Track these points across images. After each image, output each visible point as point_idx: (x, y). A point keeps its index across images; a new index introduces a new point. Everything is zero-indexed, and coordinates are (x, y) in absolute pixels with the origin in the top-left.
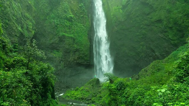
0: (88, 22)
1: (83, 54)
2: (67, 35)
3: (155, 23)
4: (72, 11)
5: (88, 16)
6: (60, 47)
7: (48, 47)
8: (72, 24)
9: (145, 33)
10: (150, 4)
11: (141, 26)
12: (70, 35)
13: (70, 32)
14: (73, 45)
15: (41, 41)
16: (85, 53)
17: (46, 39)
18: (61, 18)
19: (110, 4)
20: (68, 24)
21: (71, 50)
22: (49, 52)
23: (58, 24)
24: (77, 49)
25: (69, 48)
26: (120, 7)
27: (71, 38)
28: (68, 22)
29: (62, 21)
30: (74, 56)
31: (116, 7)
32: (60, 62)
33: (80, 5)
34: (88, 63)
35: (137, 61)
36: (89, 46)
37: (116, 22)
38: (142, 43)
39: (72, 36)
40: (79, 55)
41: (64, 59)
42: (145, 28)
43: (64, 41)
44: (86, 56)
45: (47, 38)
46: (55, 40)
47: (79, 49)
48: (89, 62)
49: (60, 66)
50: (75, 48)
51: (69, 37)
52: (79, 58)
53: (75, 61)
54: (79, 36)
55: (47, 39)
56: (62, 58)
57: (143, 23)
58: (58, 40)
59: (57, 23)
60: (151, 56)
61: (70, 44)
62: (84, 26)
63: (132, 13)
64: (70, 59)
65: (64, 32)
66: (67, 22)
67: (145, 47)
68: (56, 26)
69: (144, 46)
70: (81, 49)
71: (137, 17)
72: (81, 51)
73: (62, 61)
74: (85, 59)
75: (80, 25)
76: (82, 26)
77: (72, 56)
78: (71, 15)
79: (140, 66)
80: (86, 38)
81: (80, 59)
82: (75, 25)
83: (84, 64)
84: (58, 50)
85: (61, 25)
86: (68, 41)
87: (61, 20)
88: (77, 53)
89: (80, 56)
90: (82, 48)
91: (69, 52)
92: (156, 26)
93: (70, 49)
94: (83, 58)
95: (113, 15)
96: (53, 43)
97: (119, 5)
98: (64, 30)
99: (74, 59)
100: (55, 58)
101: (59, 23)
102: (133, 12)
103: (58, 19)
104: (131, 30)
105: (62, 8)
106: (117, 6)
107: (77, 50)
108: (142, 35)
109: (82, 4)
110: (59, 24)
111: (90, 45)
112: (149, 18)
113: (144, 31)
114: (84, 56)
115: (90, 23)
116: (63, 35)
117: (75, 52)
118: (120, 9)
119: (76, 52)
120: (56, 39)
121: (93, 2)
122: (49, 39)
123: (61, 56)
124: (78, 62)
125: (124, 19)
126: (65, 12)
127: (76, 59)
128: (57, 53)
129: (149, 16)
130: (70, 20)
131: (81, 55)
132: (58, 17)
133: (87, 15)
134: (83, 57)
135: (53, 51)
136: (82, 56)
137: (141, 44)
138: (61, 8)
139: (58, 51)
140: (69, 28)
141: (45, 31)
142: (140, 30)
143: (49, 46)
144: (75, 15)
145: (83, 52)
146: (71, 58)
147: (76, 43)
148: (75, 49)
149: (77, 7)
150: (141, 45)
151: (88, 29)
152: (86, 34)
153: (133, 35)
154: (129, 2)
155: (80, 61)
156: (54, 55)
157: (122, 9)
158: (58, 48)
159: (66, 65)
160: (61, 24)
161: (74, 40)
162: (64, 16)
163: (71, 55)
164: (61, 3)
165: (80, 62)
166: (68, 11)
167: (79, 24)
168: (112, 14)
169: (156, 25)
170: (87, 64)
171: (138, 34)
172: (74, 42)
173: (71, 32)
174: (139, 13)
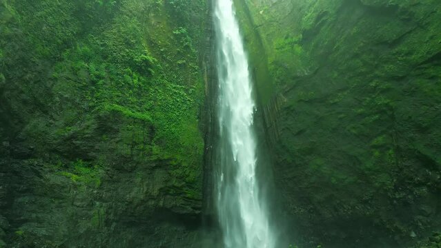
0: (199, 81)
1: (181, 178)
2: (127, 111)
3: (426, 66)
4: (152, 45)
5: (200, 65)
6: (98, 151)
7: (55, 151)
8: (150, 84)
9: (387, 105)
10: (401, 6)
11: (373, 84)
12: (138, 115)
13: (141, 104)
14: (148, 147)
15: (28, 127)
16: (188, 176)
17: (51, 121)
18: (114, 61)
19: (263, 36)
20: (136, 81)
21: (138, 163)
22: (55, 168)
23: (99, 77)
24: (161, 161)
25: (132, 155)
26: (295, 39)
27: (143, 121)
28: (134, 75)
29: (117, 68)
30: (148, 185)
31: (282, 41)
32: (91, 205)
33: (177, 32)
34: (199, 209)
35: (366, 202)
36: (201, 153)
37: (283, 83)
38: (380, 140)
39: (147, 116)
40: (166, 181)
41: (109, 194)
42: (388, 90)
43: (117, 131)
44: (190, 185)
45: (58, 118)
46: (83, 125)
47: (170, 159)
48: (200, 206)
49: (89, 217)
50: (154, 158)
51: (135, 121)
52: (164, 192)
53: (152, 203)
54: (170, 120)
55: (54, 120)
56: (101, 187)
57: (377, 72)
58: (95, 126)
59: (97, 73)
60: (420, 184)
61: (135, 144)
62: (186, 91)
63: (337, 49)
64: (133, 194)
65: (118, 103)
66: (131, 75)
67: (391, 151)
68: (94, 83)
69: (389, 149)
70: (176, 160)
71: (356, 56)
72: (176, 167)
73: (101, 199)
74: (189, 195)
75: (175, 88)
76: (182, 92)
77: (142, 182)
78: (146, 55)
79: (377, 221)
80: (193, 128)
81: (168, 196)
82: (157, 87)
83: (185, 212)
84: (89, 162)
85: (112, 80)
86: (131, 134)
87: (112, 65)
88: (160, 175)
89: (170, 184)
90: (178, 157)
91: (133, 169)
92: (432, 78)
93: (135, 158)
94: (178, 192)
95: (275, 63)
96: (73, 137)
97: (290, 34)
98: (118, 96)
99: (146, 193)
100: (75, 187)
101: (104, 74)
102: (337, 44)
103: (101, 63)
104: (336, 100)
105: (119, 31)
106: (286, 38)
107: (161, 164)
108: (376, 113)
109: (184, 30)
110: (103, 78)
111: (206, 151)
112: (399, 53)
113: (382, 100)
114: (184, 183)
115: (206, 86)
116: (115, 112)
117: (153, 168)
118: (295, 43)
119: (157, 171)
120: (89, 123)
121: (214, 32)
122: (61, 122)
123: (99, 182)
124: (161, 204)
125: (310, 69)
126: (128, 44)
127: (155, 192)
128: (84, 170)
129: (403, 48)
130: (143, 69)
131: (174, 182)
132: (105, 58)
133: (197, 60)
134: (180, 188)
135: (72, 162)
136: (176, 184)
137: (374, 142)
138: (114, 31)
139: (90, 166)
140: (139, 94)
141: (51, 96)
142: (368, 99)
143: (60, 144)
144: (161, 56)
145: (179, 171)
146: (136, 189)
147: (159, 142)
148: (155, 161)
149: (168, 38)
150: (375, 147)
151: (199, 101)
152: (192, 117)
153: (342, 115)
154: (324, 18)
155: (169, 202)
156: (74, 177)
157: (300, 43)
158: (92, 154)
159: (115, 215)
160: (112, 77)
161: (152, 129)
162: (123, 56)
163: (139, 180)
164: (117, 19)
165: (168, 207)
166: (139, 42)
167: (170, 86)
168: (270, 60)
169: (432, 72)
170: (195, 215)
171: (360, 111)
172: (152, 138)
173: (146, 106)
174: (362, 44)
